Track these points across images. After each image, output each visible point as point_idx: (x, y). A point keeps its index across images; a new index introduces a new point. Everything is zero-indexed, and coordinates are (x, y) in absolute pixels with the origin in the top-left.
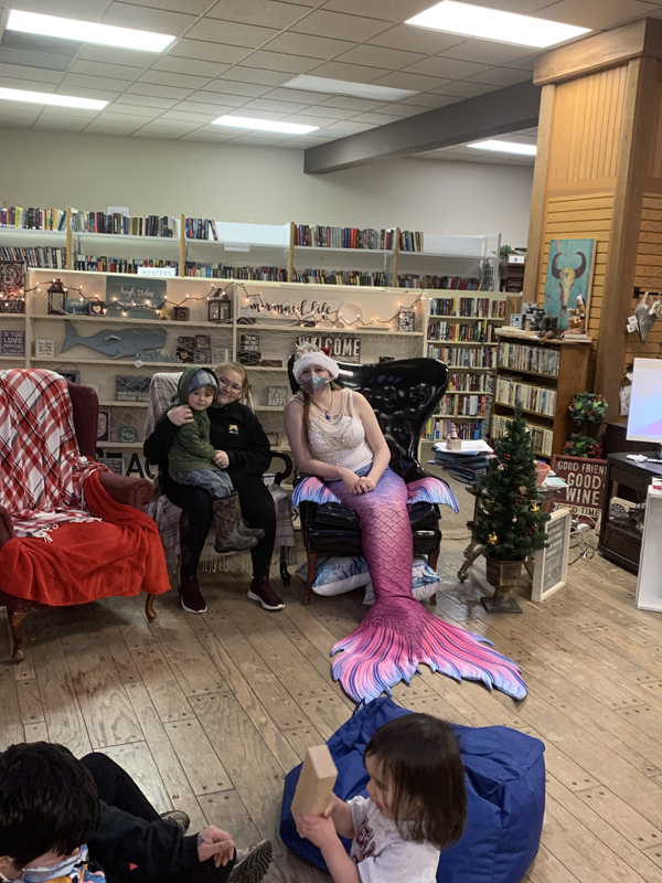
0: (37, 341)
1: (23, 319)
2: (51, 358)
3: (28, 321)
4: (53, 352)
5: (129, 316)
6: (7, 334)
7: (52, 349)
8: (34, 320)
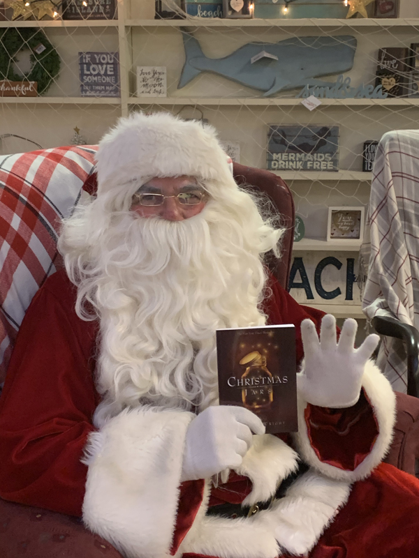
0: (139, 69)
1: (114, 30)
2: (162, 99)
3: (122, 32)
4: (164, 88)
5: (294, 15)
6: (88, 60)
7: (164, 82)
8: (132, 30)
